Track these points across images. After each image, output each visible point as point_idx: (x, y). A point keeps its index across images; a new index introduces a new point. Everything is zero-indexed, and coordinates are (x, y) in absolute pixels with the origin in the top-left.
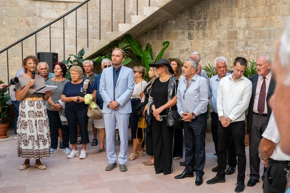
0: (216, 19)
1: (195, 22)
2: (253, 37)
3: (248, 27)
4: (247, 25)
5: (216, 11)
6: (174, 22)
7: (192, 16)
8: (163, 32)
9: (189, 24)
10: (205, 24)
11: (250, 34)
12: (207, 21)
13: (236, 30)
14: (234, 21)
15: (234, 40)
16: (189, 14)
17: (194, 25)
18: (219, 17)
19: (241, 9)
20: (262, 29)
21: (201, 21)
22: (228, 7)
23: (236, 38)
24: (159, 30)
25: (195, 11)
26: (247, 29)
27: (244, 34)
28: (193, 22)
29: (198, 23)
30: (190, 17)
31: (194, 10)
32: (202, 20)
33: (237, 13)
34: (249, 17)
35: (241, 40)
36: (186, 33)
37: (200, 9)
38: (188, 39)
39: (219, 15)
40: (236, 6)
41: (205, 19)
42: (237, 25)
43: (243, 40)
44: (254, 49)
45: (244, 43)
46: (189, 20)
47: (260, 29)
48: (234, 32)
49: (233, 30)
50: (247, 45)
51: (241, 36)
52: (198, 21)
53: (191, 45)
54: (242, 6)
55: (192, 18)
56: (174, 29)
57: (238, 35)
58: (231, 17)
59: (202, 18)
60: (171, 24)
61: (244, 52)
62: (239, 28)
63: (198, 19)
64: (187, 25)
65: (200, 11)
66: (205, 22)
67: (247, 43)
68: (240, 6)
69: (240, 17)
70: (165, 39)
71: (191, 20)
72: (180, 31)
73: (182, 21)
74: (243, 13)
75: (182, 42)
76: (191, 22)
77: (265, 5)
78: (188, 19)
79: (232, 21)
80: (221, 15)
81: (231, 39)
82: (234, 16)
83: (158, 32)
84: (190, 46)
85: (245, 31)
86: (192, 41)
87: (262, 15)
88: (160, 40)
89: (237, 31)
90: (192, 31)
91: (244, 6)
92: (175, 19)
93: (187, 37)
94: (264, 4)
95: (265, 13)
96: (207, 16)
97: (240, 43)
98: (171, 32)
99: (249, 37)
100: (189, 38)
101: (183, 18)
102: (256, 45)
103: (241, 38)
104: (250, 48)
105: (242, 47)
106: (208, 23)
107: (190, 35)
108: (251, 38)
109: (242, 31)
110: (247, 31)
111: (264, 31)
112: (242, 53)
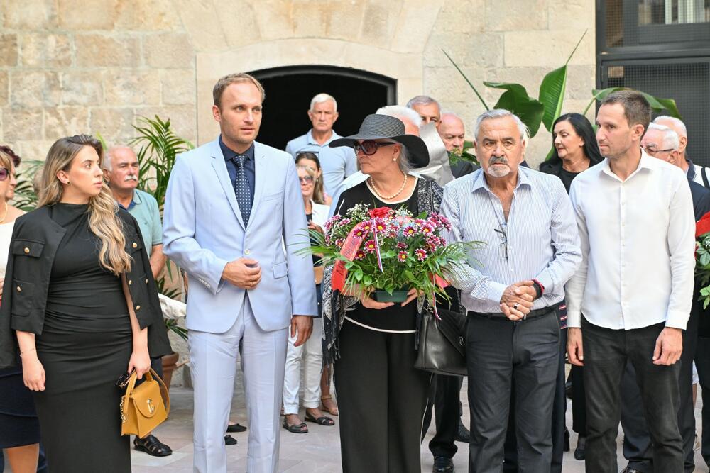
2: (74, 60)
3: (53, 25)
4: (52, 18)
11: (64, 50)
13: (10, 31)
15: (5, 68)
20: (107, 35)
23: (12, 59)
26: (53, 33)
27: (41, 47)
35: (30, 69)
42: (15, 17)
43: (39, 70)
44: (84, 99)
45: (44, 79)
47: (98, 32)
50: (53, 84)
51: (30, 52)
57: (19, 50)
61: (47, 108)
62: (23, 26)
67: (56, 75)
85: (45, 37)
89: (14, 38)
97: (27, 79)
99: (61, 57)
102: (89, 86)
103: (31, 62)
104: (67, 97)
105: (38, 93)
108: (68, 62)
109: (33, 38)
110: (52, 40)
111: (112, 40)
112: (39, 111)
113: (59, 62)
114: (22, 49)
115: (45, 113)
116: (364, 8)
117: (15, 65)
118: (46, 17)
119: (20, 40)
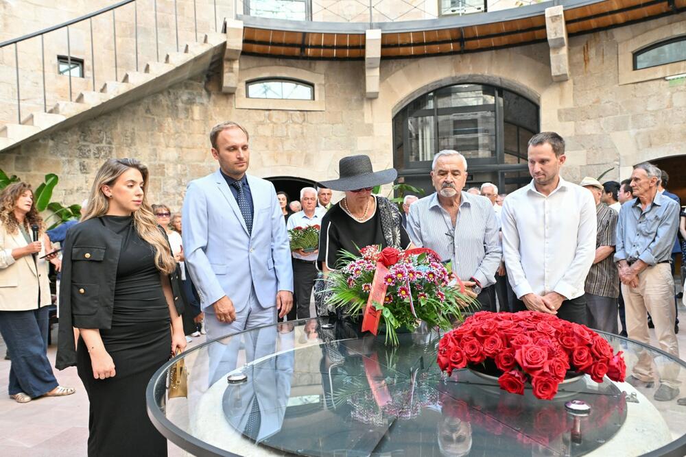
0: (129, 146)
1: (93, 147)
2: (188, 174)
3: (179, 160)
4: (179, 157)
5: (128, 134)
6: (51, 143)
7: (85, 136)
8: (28, 158)
9: (80, 149)
10: (110, 152)
11: (184, 170)
12: (114, 146)
13: (162, 163)
14: (158, 151)
15: (160, 177)
16: (80, 133)
17: (90, 150)
18: (133, 143)
19: (168, 135)
20: (202, 164)
21: (102, 145)
22: (147, 131)
23: (163, 174)
24: (19, 154)
25: (90, 130)
26: (180, 163)
27: (175, 169)
28: (88, 146)
29: (97, 148)
30: (82, 137)
31: (89, 127)
32: (104, 144)
33: (162, 140)
34: (181, 148)
35: (170, 178)
36: (76, 162)
37: (100, 128)
38: (79, 172)
39: (133, 139)
40: (161, 131)
41: (110, 143)
42: (164, 157)
43: (174, 178)
45: (176, 181)
46: (80, 143)
47: (198, 163)
48: (159, 165)
49: (157, 163)
50: (180, 184)
51: (170, 171)
52: (97, 145)
53: (86, 182)
54: (169, 131)
55: (86, 141)
56: (51, 154)
57: (166, 170)
58: (152, 144)
59: (104, 141)
60: (46, 146)
62: (167, 161)
63: (98, 143)
64: (76, 151)
65: (101, 131)
66: (110, 148)
67: (181, 181)
68: (166, 131)
69: (167, 146)
70: (35, 170)
71: (85, 143)
72: (64, 158)
73: (67, 142)
74: (172, 141)
75: (69, 176)
76: (84, 146)
77: (204, 134)
78: (78, 141)
79: (154, 150)
80: (137, 141)
81: (155, 175)
82: (157, 144)
83: (17, 159)
84: (84, 183)
85: (176, 165)
86: (88, 175)
87: (200, 145)
88: (24, 171)
89: (163, 165)
90: (87, 161)
91: (172, 131)
92: (52, 139)
93: (78, 168)
94: (202, 132)
95: (203, 144)
96: (112, 138)
97: (170, 182)
98: (46, 160)
99: (183, 173)
100: (81, 170)
101: (70, 139)
103: (171, 175)
105: (174, 187)
106: (114, 151)
107: (84, 166)
108: (186, 175)
109: (172, 165)
110: (179, 166)
111: (203, 167)
112: (174, 195)
113: (182, 175)
114: (167, 169)
115: (177, 195)
116: (304, 154)
117: (164, 176)
118: (177, 157)
119: (166, 166)
